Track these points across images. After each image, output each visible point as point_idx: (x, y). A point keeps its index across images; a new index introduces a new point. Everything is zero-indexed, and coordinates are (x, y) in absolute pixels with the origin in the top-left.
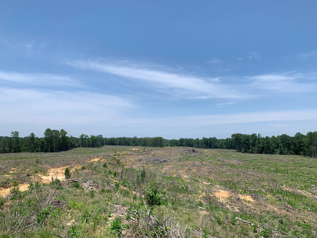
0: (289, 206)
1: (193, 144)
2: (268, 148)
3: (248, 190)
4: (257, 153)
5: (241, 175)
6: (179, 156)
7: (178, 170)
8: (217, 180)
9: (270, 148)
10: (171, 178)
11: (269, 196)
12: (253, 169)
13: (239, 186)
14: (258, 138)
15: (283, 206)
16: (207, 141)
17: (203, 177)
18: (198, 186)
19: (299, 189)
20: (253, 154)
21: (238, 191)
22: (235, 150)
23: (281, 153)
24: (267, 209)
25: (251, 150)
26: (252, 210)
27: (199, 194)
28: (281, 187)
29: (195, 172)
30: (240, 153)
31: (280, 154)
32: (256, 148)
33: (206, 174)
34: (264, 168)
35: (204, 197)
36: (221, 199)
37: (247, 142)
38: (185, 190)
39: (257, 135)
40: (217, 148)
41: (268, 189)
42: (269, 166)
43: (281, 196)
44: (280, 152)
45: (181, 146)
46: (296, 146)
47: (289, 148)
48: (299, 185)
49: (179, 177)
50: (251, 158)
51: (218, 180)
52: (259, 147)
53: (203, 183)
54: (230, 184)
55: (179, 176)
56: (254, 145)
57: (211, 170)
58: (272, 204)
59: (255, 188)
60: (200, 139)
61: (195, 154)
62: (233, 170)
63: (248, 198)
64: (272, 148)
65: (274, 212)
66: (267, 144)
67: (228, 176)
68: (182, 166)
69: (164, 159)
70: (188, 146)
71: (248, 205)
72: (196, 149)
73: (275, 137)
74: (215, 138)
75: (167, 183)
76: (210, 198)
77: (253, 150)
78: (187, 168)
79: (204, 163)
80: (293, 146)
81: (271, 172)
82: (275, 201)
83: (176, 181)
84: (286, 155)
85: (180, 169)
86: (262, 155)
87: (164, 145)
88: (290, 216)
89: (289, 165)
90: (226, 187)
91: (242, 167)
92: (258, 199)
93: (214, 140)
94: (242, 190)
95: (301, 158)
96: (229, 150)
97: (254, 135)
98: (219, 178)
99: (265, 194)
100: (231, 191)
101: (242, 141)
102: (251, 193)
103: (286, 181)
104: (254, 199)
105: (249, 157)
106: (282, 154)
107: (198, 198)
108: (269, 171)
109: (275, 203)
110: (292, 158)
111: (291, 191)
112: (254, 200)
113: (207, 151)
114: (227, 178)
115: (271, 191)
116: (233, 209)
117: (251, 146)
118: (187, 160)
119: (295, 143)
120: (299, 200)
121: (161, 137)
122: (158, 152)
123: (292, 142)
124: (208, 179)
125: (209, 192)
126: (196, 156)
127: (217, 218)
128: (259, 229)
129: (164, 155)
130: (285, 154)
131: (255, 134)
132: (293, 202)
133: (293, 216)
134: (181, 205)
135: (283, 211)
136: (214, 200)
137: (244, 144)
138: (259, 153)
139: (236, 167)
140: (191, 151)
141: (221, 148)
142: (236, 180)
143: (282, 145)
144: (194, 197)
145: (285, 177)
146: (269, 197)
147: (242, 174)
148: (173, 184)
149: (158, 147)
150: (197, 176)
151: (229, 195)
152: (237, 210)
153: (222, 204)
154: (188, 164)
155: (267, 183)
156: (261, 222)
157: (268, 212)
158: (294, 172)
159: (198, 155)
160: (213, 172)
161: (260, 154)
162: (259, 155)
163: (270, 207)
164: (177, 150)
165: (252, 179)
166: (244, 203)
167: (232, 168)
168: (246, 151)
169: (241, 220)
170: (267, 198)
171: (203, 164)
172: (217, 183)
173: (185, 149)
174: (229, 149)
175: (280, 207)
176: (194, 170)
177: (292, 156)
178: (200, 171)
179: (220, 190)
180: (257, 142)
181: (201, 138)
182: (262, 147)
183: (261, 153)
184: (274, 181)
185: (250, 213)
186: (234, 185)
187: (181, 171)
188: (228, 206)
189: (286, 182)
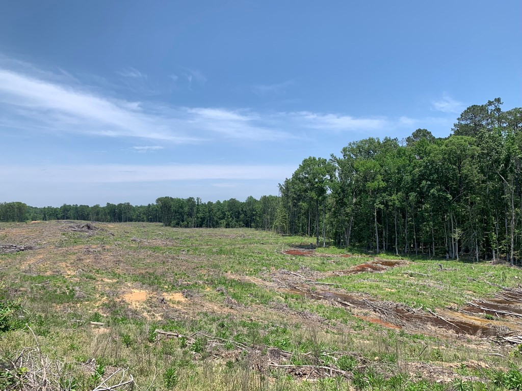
0: (233, 300)
2: (210, 219)
4: (194, 227)
5: (168, 262)
6: (60, 237)
7: (55, 263)
8: (129, 274)
9: (213, 218)
10: (40, 278)
11: (208, 289)
12: (188, 251)
13: (164, 280)
14: (196, 203)
15: (225, 303)
16: (114, 210)
17: (103, 271)
18: (94, 287)
20: (188, 229)
21: (163, 287)
22: (161, 224)
23: (228, 226)
24: (205, 310)
25: (185, 223)
26: (183, 315)
27: (96, 301)
28: (225, 275)
29: (90, 263)
30: (168, 228)
31: (227, 228)
32: (194, 220)
33: (110, 265)
34: (203, 249)
35: (104, 305)
36: (134, 303)
37: (181, 210)
38: (69, 297)
39: (196, 200)
40: (131, 220)
41: (207, 280)
42: (211, 245)
43: (223, 288)
44: (227, 224)
45: (64, 219)
46: (246, 216)
47: (238, 217)
48: (248, 269)
49: (57, 275)
50: (185, 235)
51: (131, 274)
52: (198, 218)
53: (104, 282)
54: (149, 278)
55: (57, 273)
56: (190, 215)
57: (120, 257)
58: (211, 301)
59: (189, 281)
61: (91, 232)
62: (156, 255)
63: (178, 297)
64: (215, 218)
65: (213, 312)
66: (209, 213)
67: (147, 266)
68: (65, 255)
70: (77, 219)
72: (94, 224)
73: (220, 202)
75: (32, 288)
76: (114, 305)
77: (188, 223)
78: (74, 257)
79: (107, 247)
80: (243, 215)
81: (213, 253)
82: (215, 297)
83: (52, 284)
84: (234, 229)
85: (61, 261)
86: (201, 229)
88: (234, 315)
89: (237, 243)
90: (143, 283)
91: (170, 249)
93: (128, 207)
94: (168, 286)
95: (252, 232)
96: (152, 223)
97: (190, 200)
98: (132, 271)
99: (202, 288)
100: (152, 289)
101: (173, 208)
102: (181, 289)
103: (231, 265)
105: (183, 234)
106: (229, 228)
108: (210, 252)
110: (241, 233)
111: (237, 280)
113: (112, 226)
114: (146, 269)
115: (212, 282)
116: (153, 317)
117: (185, 217)
118: (75, 244)
119: (246, 211)
120: (246, 291)
123: (242, 210)
124: (114, 273)
125: (113, 295)
126: (93, 235)
127: (123, 337)
129: (26, 236)
130: (232, 227)
131: (193, 198)
132: (239, 294)
133: (237, 315)
135: (226, 309)
136: (122, 307)
137: (176, 213)
139: (161, 250)
140: (83, 227)
141: (139, 221)
142: (159, 271)
143: (229, 214)
144: (86, 306)
145: (230, 260)
146: (207, 292)
147: (171, 260)
148: (44, 288)
149: (14, 221)
150: (94, 269)
151: (148, 296)
152: (160, 319)
153: (135, 312)
154: (77, 251)
155: (206, 271)
157: (206, 314)
158: (242, 251)
159: (97, 234)
160: (122, 261)
161: (198, 228)
163: (209, 306)
164: (56, 226)
165: (185, 267)
167: (154, 252)
168: (177, 225)
169: (163, 332)
170: (205, 293)
171: (105, 249)
172: (129, 278)
173: (72, 225)
174: (151, 221)
176: (88, 261)
177: (241, 229)
178: (99, 261)
179: (133, 290)
180: (195, 210)
182: (201, 218)
183: (201, 226)
184: (216, 266)
185: (180, 319)
186: (156, 279)
187: (63, 264)
188: (145, 314)
189: (232, 267)
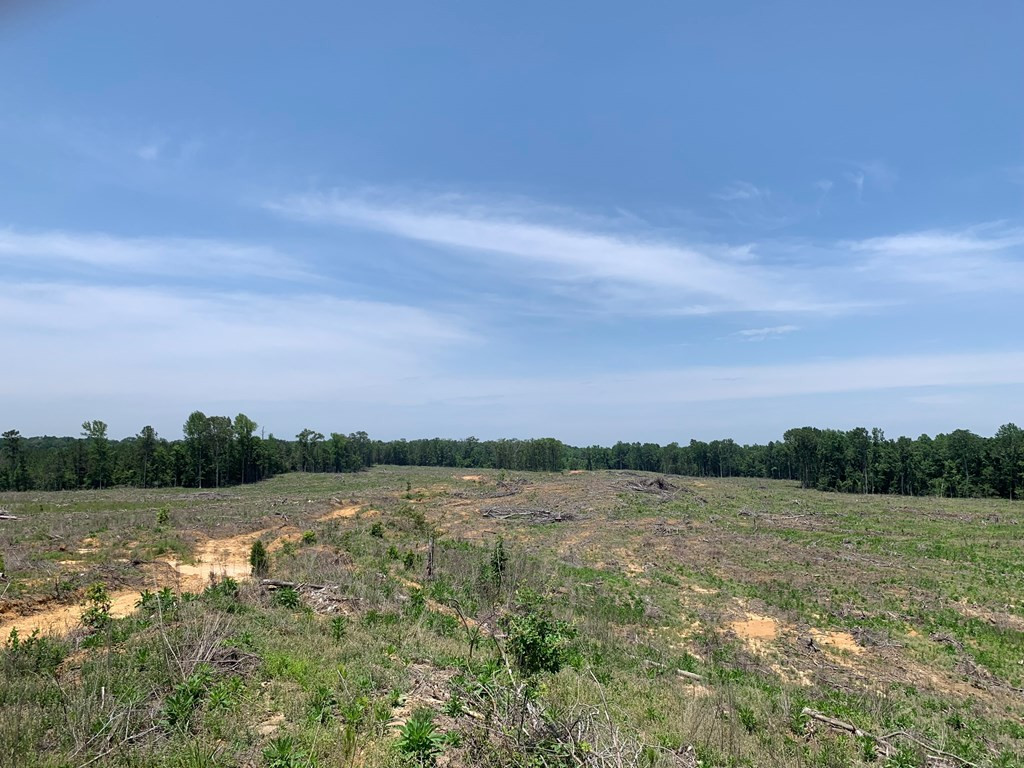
0: (979, 668)
1: (658, 461)
2: (906, 476)
3: (841, 614)
4: (870, 492)
5: (816, 563)
6: (614, 501)
7: (609, 548)
8: (740, 581)
9: (914, 475)
10: (588, 574)
11: (913, 634)
12: (859, 543)
13: (810, 601)
14: (872, 441)
15: (959, 671)
16: (705, 453)
17: (691, 571)
18: (677, 600)
19: (1012, 611)
20: (856, 495)
21: (810, 616)
22: (798, 483)
23: (951, 492)
24: (908, 679)
25: (849, 482)
26: (858, 683)
27: (681, 628)
28: (954, 605)
29: (667, 553)
30: (812, 492)
31: (949, 496)
32: (867, 476)
33: (703, 559)
34: (895, 541)
35: (696, 637)
36: (751, 641)
37: (837, 455)
38: (635, 614)
39: (870, 434)
40: (736, 473)
41: (909, 613)
42: (912, 535)
43: (951, 635)
44: (948, 489)
45: (619, 469)
46: (1000, 470)
47: (978, 474)
48: (1012, 599)
49: (613, 569)
50: (851, 508)
51: (743, 580)
52: (876, 473)
53: (693, 591)
54: (780, 593)
55: (613, 567)
56: (859, 465)
57: (720, 546)
58: (922, 662)
59: (865, 609)
60: (681, 445)
61: (665, 494)
62: (792, 546)
63: (844, 641)
64: (919, 475)
65: (930, 688)
66: (903, 462)
67: (774, 568)
68: (624, 533)
69: (567, 511)
70: (641, 469)
71: (842, 664)
72: (670, 479)
73: (929, 439)
74: (731, 441)
75: (577, 590)
76: (715, 640)
77: (855, 483)
78: (639, 539)
79: (696, 524)
80: (991, 468)
81: (919, 553)
82: (932, 653)
83: (606, 584)
84: (969, 500)
85: (618, 545)
86: (885, 497)
87: (566, 464)
88: (984, 704)
89: (978, 532)
90: (767, 602)
91: (820, 536)
92: (874, 644)
93: (729, 447)
94: (821, 615)
95: (1017, 510)
96: (778, 481)
97: (859, 433)
98: (744, 575)
99: (897, 628)
100: (786, 616)
101: (821, 451)
102: (850, 626)
103: (967, 585)
104: (863, 646)
105: (845, 505)
106: (955, 496)
107: (677, 640)
108: (911, 549)
109: (935, 657)
110: (989, 510)
111: (985, 621)
112: (864, 649)
113: (702, 484)
114: (772, 574)
115: (921, 619)
116: (793, 677)
117: (848, 469)
118: (639, 515)
119: (997, 460)
120: (1013, 650)
121: (553, 440)
122: (546, 486)
123: (988, 457)
124: (710, 576)
125: (712, 620)
126: (670, 499)
127: (740, 711)
128: (881, 749)
129: (563, 496)
130: (963, 496)
131: (863, 430)
132: (995, 656)
133: (994, 705)
134: (622, 665)
135: (961, 686)
136: (729, 647)
137: (827, 460)
138: (876, 492)
139: (800, 537)
140: (652, 484)
141: (752, 476)
142: (800, 580)
143: (953, 465)
144: (665, 634)
145: (965, 572)
146: (911, 640)
147: (821, 560)
148: (594, 591)
149: (545, 470)
150: (674, 565)
151: (780, 630)
152: (807, 682)
153: (757, 660)
154: (642, 528)
155: (903, 591)
156: (888, 726)
157: (911, 690)
158: (995, 554)
159: (676, 498)
160: (724, 555)
161: (879, 495)
162: (877, 497)
163: (917, 673)
164: (608, 480)
165: (853, 579)
166: (831, 657)
167: (786, 540)
168: (832, 486)
169: (821, 717)
170: (906, 641)
171: (691, 528)
172: (739, 590)
173: (633, 478)
174: (776, 477)
175: (952, 674)
176: (663, 548)
177: (988, 501)
178: (681, 549)
179: (748, 615)
180: (870, 456)
181: (684, 443)
182: (885, 473)
183: (884, 490)
184: (929, 584)
185: (851, 690)
186: (794, 597)
187: (622, 551)
188: (776, 667)
189: (970, 589)
